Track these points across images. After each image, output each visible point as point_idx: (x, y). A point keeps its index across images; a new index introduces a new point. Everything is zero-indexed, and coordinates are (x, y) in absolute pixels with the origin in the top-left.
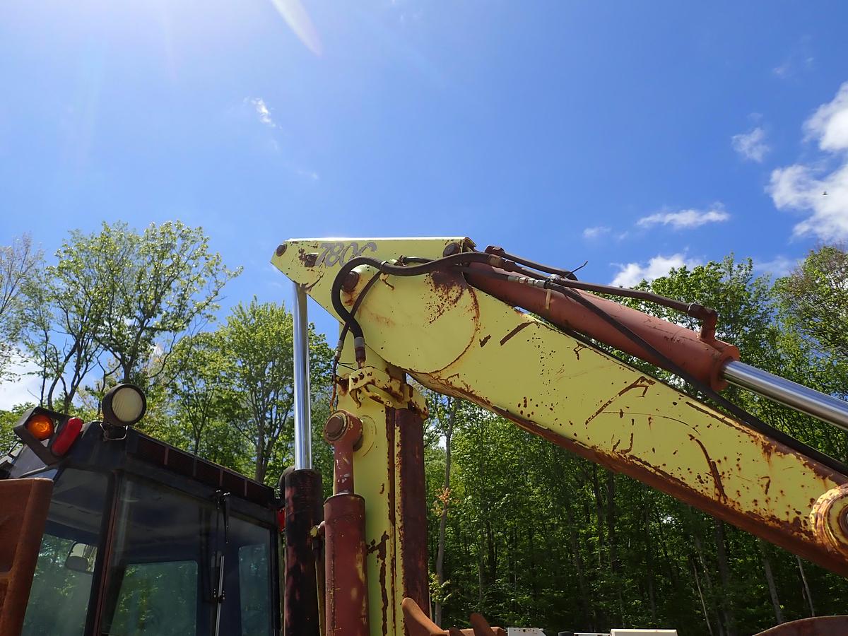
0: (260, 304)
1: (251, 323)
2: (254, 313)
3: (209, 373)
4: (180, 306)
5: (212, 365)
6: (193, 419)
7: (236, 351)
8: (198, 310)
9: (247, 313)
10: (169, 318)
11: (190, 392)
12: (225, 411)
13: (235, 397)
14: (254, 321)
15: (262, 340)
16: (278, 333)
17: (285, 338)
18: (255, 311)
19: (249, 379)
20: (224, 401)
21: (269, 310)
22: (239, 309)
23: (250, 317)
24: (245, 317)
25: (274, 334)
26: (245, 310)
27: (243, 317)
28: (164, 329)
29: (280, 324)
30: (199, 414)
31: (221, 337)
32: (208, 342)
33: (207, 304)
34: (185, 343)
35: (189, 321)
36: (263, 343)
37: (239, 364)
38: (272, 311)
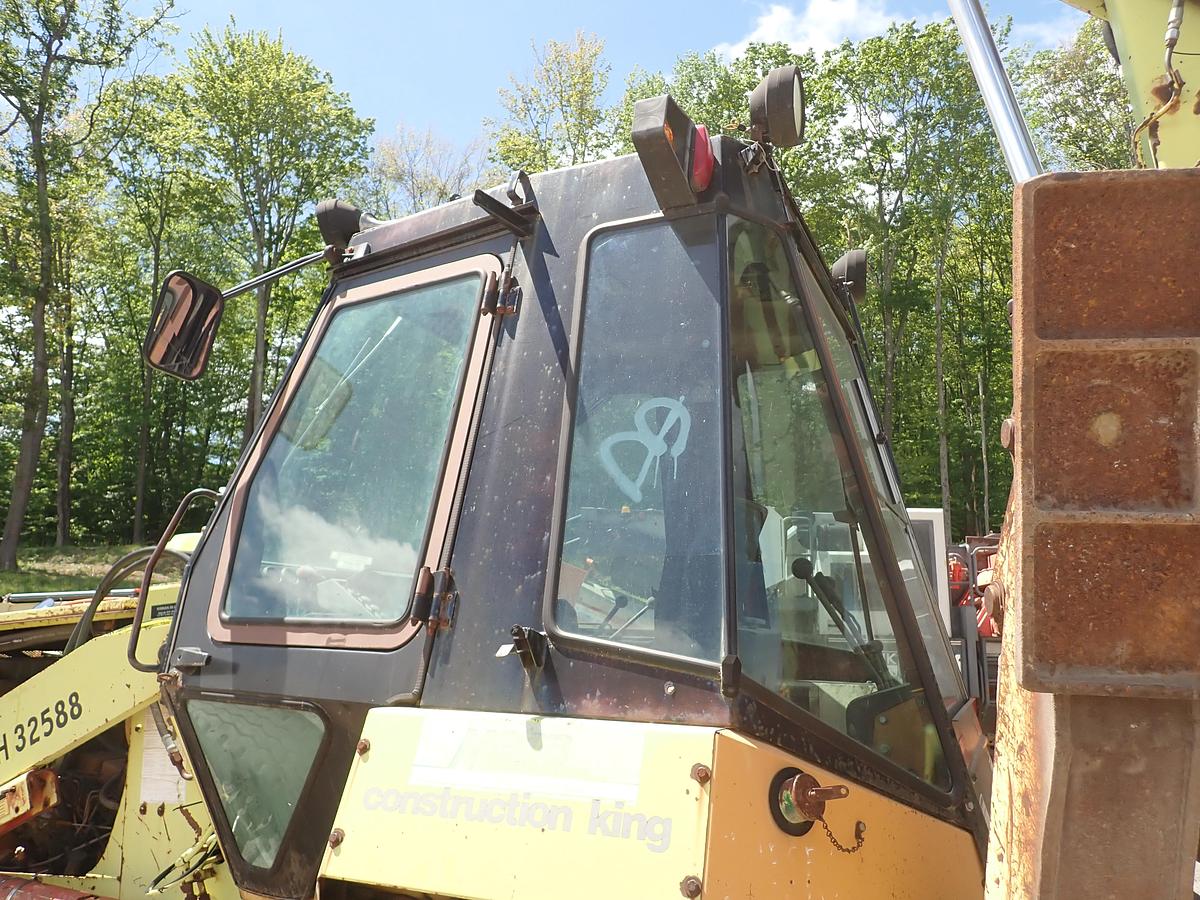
0: (241, 31)
1: (227, 63)
2: (232, 46)
3: (166, 144)
4: (111, 21)
5: (170, 131)
6: (145, 218)
7: (209, 111)
8: (143, 32)
9: (220, 46)
10: (91, 42)
11: (137, 174)
12: (198, 207)
13: (212, 187)
14: (231, 60)
15: (251, 94)
16: (277, 86)
17: (290, 94)
18: (233, 42)
19: (236, 159)
20: (196, 192)
21: (257, 43)
22: (205, 38)
23: (226, 52)
24: (217, 51)
25: (270, 86)
26: (215, 40)
27: (213, 51)
28: (86, 62)
29: (278, 69)
30: (155, 211)
31: (178, 85)
32: (155, 91)
33: (157, 22)
34: (116, 91)
35: (128, 49)
36: (253, 99)
37: (213, 133)
38: (263, 46)
